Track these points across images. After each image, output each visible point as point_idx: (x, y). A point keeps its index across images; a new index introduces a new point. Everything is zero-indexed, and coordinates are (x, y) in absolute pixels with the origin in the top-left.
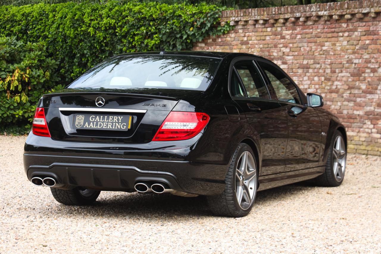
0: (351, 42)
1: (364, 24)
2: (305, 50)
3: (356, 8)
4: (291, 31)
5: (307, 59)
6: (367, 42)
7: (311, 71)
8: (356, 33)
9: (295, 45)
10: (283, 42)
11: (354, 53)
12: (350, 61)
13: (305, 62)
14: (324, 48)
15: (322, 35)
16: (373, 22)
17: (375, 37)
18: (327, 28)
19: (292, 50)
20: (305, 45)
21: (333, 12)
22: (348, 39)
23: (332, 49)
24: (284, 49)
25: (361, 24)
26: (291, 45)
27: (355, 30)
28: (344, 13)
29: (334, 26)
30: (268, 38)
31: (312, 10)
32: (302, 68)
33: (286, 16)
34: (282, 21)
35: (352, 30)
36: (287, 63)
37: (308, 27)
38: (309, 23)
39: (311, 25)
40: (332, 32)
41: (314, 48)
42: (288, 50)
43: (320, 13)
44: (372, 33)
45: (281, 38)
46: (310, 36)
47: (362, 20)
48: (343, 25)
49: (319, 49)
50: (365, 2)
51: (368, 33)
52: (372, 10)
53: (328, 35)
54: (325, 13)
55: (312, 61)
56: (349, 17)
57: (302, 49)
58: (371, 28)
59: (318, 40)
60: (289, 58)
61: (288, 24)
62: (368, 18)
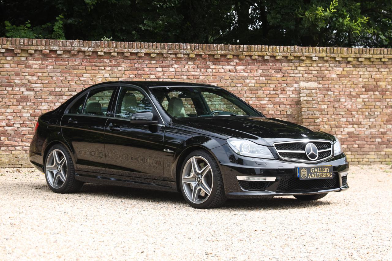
0: (114, 75)
1: (129, 61)
2: (58, 79)
3: (126, 48)
4: (40, 62)
5: (60, 87)
6: (131, 76)
7: (65, 97)
8: (120, 68)
9: (45, 74)
10: (28, 70)
13: (58, 90)
14: (82, 79)
15: (80, 67)
16: (138, 61)
17: (140, 72)
18: (86, 62)
19: (40, 78)
20: (59, 75)
21: (99, 49)
22: (110, 72)
23: (91, 79)
24: (30, 78)
25: (125, 61)
26: (40, 74)
27: (119, 65)
28: (111, 51)
29: (95, 60)
30: (7, 66)
32: (54, 95)
33: (40, 48)
34: (33, 52)
35: (114, 65)
36: (33, 90)
37: (63, 59)
38: (64, 56)
39: (66, 58)
40: (92, 66)
41: (69, 78)
42: (35, 78)
43: (83, 49)
44: (137, 69)
45: (26, 67)
46: (64, 67)
47: (126, 58)
48: (105, 60)
49: (76, 79)
50: (135, 44)
51: (132, 68)
52: (143, 51)
53: (87, 68)
54: (90, 49)
55: (67, 89)
56: (116, 54)
57: (54, 78)
58: (136, 65)
59: (75, 71)
60: (36, 85)
61: (36, 55)
62: (134, 57)
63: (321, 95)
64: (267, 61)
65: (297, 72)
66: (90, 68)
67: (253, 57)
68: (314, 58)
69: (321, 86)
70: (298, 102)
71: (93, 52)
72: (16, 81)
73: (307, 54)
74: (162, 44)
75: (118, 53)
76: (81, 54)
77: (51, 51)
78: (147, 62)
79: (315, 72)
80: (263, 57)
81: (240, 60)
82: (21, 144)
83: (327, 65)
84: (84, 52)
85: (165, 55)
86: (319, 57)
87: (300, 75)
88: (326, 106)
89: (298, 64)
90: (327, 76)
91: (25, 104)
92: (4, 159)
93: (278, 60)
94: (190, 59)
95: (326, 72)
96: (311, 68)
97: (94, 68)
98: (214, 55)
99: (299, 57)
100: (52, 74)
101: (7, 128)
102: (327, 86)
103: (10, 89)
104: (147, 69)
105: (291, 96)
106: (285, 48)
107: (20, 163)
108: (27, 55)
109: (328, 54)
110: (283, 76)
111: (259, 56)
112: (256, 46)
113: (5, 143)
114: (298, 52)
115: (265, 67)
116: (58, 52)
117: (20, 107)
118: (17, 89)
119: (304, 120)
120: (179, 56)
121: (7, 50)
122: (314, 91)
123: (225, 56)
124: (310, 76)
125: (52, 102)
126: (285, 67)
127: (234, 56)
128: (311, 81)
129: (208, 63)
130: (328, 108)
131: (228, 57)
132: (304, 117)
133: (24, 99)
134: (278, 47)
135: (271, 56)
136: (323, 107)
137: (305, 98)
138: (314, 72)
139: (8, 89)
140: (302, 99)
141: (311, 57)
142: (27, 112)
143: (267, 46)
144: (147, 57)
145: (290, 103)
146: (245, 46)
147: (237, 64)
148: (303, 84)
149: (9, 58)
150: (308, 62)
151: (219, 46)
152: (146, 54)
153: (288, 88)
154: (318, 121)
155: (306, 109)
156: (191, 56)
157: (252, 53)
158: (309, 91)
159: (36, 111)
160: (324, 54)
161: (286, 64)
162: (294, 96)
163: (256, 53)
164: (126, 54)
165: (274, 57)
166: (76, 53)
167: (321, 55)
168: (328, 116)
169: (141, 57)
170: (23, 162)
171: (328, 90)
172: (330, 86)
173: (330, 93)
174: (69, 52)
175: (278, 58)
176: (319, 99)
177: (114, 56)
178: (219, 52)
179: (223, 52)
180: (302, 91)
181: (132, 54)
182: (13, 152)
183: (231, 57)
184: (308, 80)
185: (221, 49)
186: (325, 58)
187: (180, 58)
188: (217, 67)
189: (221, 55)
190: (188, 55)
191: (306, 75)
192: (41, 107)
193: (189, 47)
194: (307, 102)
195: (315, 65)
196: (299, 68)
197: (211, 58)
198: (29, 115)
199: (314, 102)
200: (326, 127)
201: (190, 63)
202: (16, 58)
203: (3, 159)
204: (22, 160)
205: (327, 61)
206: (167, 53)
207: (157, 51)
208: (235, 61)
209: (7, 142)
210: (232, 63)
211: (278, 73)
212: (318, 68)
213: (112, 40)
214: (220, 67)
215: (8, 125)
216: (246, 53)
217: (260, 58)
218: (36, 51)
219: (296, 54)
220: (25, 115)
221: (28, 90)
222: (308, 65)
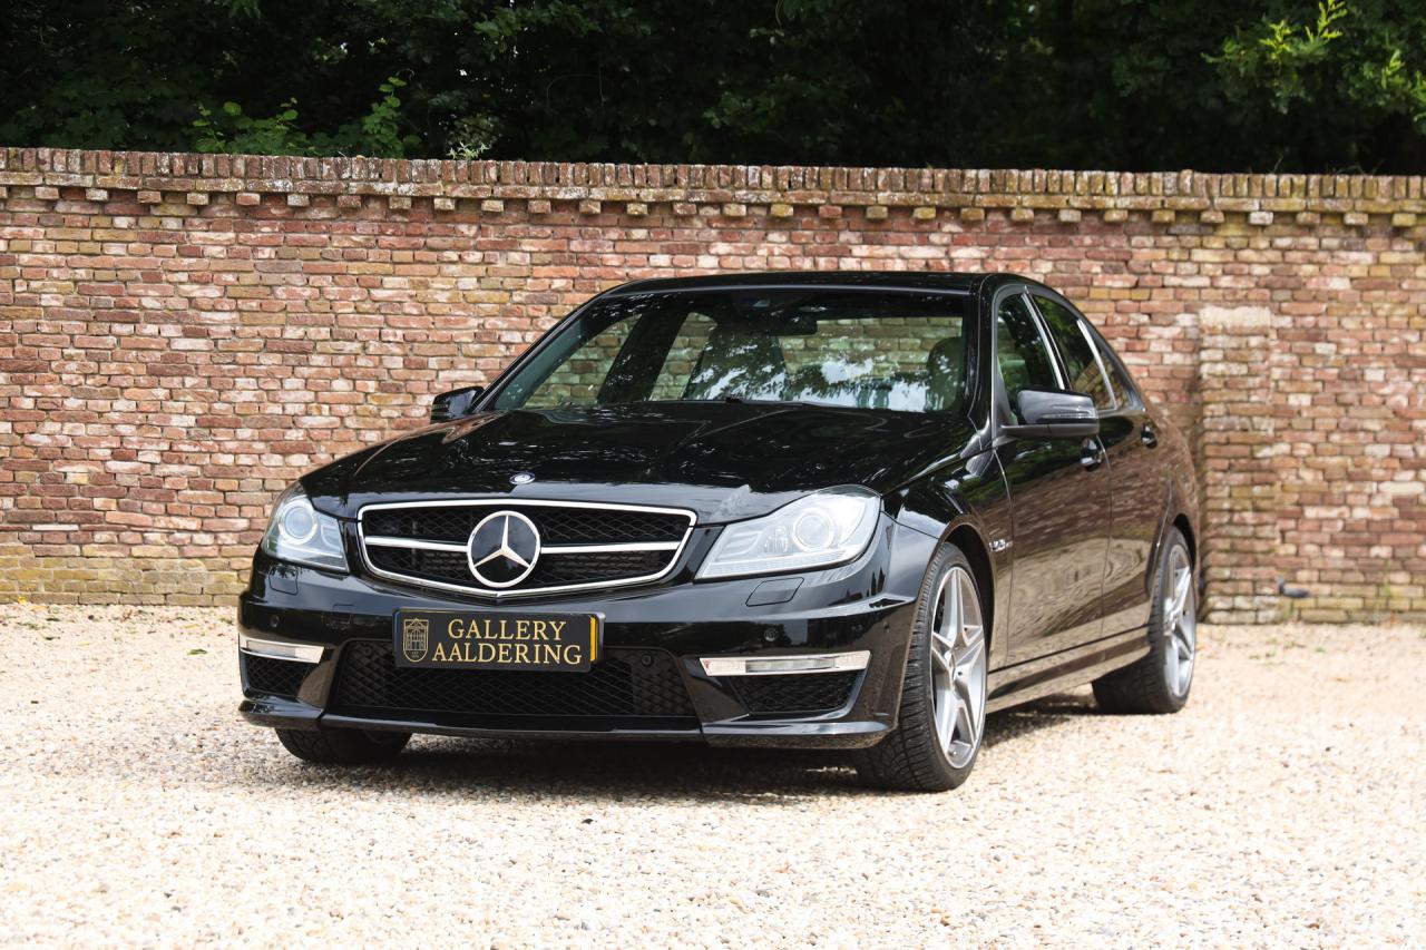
0: (494, 281)
1: (548, 231)
2: (292, 296)
3: (533, 184)
4: (231, 235)
5: (299, 324)
6: (558, 284)
7: (317, 360)
8: (515, 257)
9: (248, 279)
10: (190, 265)
11: (506, 313)
12: (485, 336)
13: (293, 333)
14: (378, 294)
15: (373, 254)
16: (583, 229)
17: (588, 271)
18: (393, 234)
19: (232, 292)
20: (297, 279)
21: (436, 189)
22: (481, 270)
23: (411, 297)
24: (195, 291)
25: (534, 231)
26: (230, 278)
27: (511, 245)
28: (481, 196)
29: (425, 229)
30: (115, 249)
31: (345, 176)
32: (280, 352)
33: (226, 186)
34: (203, 199)
35: (496, 246)
36: (206, 335)
37: (312, 226)
38: (315, 214)
39: (324, 219)
40: (415, 248)
41: (333, 291)
42: (213, 292)
43: (379, 187)
44: (579, 259)
45: (182, 253)
46: (315, 253)
47: (538, 219)
48: (463, 228)
49: (357, 294)
50: (569, 169)
51: (560, 257)
52: (598, 194)
53: (398, 256)
54: (404, 188)
55: (325, 332)
56: (498, 205)
57: (280, 291)
58: (575, 246)
59: (354, 268)
60: (218, 317)
61: (216, 210)
62: (565, 216)
63: (1287, 358)
64: (1069, 227)
65: (1189, 268)
66: (408, 255)
67: (1015, 215)
68: (1256, 218)
69: (1286, 322)
70: (1194, 384)
71: (416, 200)
72: (147, 302)
73: (1229, 202)
74: (668, 169)
75: (508, 202)
76: (374, 205)
77: (268, 196)
78: (614, 234)
79: (1265, 270)
80: (1055, 212)
81: (968, 224)
82: (162, 522)
83: (1311, 242)
84: (384, 199)
85: (678, 209)
86: (1278, 214)
87: (1205, 281)
88: (1305, 400)
89: (1195, 240)
90: (1312, 284)
91: (177, 380)
92: (106, 573)
93: (1115, 225)
94: (777, 223)
95: (1309, 269)
96: (1247, 254)
97: (422, 255)
98: (863, 209)
99: (1197, 213)
100: (271, 279)
101: (114, 466)
102: (1310, 320)
103: (127, 329)
104: (613, 260)
105: (1168, 359)
106: (1142, 181)
107: (161, 588)
108: (184, 211)
109: (1314, 202)
110: (1136, 286)
111: (1037, 210)
112: (1028, 174)
113: (110, 517)
114: (1194, 193)
115: (1063, 252)
116: (293, 200)
117: (161, 393)
118: (151, 329)
119: (1210, 451)
120: (731, 210)
121: (112, 191)
122: (1254, 341)
123: (907, 210)
124: (1243, 283)
125: (270, 375)
126: (1144, 249)
127: (940, 210)
128: (1246, 301)
129: (844, 237)
130: (1314, 404)
131: (919, 213)
132: (1211, 437)
133: (172, 365)
134: (1112, 175)
135: (1084, 212)
136: (1293, 401)
137: (1220, 368)
138: (1259, 270)
139: (117, 328)
140: (1205, 369)
141: (1247, 214)
142: (186, 412)
143: (1069, 174)
144: (613, 217)
145: (1161, 385)
146: (984, 174)
147: (958, 241)
148: (1212, 315)
149: (122, 222)
150: (1233, 232)
151: (883, 174)
152: (607, 205)
153: (1157, 330)
154: (1266, 452)
155: (1219, 409)
156: (777, 210)
157: (1013, 201)
158: (1234, 343)
159: (217, 406)
160: (1296, 202)
161: (1149, 241)
162: (1177, 358)
163: (1027, 201)
164: (535, 207)
165: (1099, 212)
166: (355, 202)
167: (1283, 205)
168: (1314, 437)
169: (589, 216)
170: (171, 587)
171: (1315, 335)
172: (1323, 322)
173: (1321, 348)
174: (332, 198)
175: (1114, 216)
176: (1277, 373)
177: (495, 214)
178: (883, 197)
179: (898, 198)
180: (1208, 341)
181: (558, 205)
182: (136, 551)
183: (931, 213)
184: (1233, 300)
185: (891, 185)
186: (1302, 218)
187: (738, 219)
188: (879, 251)
189: (893, 209)
190: (768, 206)
191: (1225, 281)
192: (232, 395)
193: (768, 179)
194: (1229, 383)
195: (1263, 244)
196: (1199, 255)
197: (856, 220)
198: (191, 420)
199: (1252, 382)
200: (1308, 476)
201: (774, 236)
202: (145, 223)
203: (102, 573)
204: (169, 577)
205: (1309, 228)
206: (686, 201)
207: (649, 194)
208: (948, 227)
209: (115, 516)
210: (934, 238)
211: (1117, 271)
212: (1273, 255)
213: (484, 156)
214: (890, 250)
215: (117, 455)
216: (985, 201)
217: (1045, 219)
218: (213, 195)
219: (1183, 202)
220: (176, 421)
221: (187, 334)
222: (1236, 242)
